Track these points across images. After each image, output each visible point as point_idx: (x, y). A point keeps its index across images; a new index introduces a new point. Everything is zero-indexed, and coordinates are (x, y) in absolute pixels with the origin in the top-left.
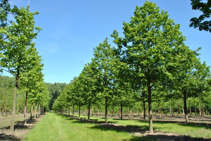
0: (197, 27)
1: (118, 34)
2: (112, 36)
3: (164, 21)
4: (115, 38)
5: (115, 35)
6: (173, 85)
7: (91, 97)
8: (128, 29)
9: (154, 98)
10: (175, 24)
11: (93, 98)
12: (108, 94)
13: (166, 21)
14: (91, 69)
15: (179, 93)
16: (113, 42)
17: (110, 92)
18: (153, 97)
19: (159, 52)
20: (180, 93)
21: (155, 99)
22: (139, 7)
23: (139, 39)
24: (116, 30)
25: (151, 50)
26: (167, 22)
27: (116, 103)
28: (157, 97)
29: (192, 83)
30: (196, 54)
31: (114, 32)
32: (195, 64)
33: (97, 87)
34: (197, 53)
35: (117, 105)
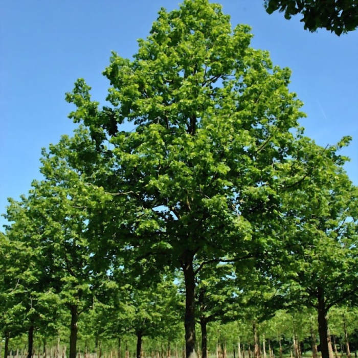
0: (296, 12)
1: (90, 92)
2: (69, 99)
3: (238, 54)
4: (79, 104)
5: (79, 96)
6: (270, 264)
7: (23, 305)
8: (119, 75)
9: (234, 309)
10: (273, 66)
11: (28, 308)
12: (75, 295)
13: (243, 54)
14: (25, 215)
15: (299, 291)
16: (70, 117)
17: (80, 291)
18: (230, 306)
19: (208, 146)
20: (303, 291)
21: (236, 313)
22: (168, 13)
23: (150, 106)
24: (82, 81)
25: (185, 142)
26: (246, 60)
27: (120, 326)
28: (242, 305)
29: (329, 257)
30: (335, 158)
31: (77, 87)
32: (348, 204)
33: (40, 273)
34: (337, 154)
35: (125, 333)
